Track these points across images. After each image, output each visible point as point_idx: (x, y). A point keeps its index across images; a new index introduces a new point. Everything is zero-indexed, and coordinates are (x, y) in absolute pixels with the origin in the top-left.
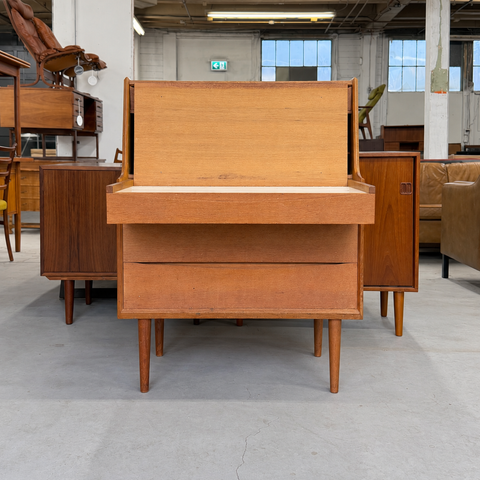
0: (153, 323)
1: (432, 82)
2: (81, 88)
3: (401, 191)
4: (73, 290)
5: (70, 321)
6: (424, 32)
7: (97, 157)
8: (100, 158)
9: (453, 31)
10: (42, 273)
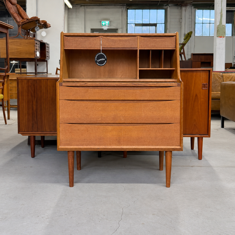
0: (75, 153)
1: (218, 31)
2: (39, 38)
3: (202, 87)
4: (35, 141)
5: (33, 156)
6: (214, 6)
7: (47, 73)
8: (48, 72)
9: (228, 5)
10: (19, 132)
